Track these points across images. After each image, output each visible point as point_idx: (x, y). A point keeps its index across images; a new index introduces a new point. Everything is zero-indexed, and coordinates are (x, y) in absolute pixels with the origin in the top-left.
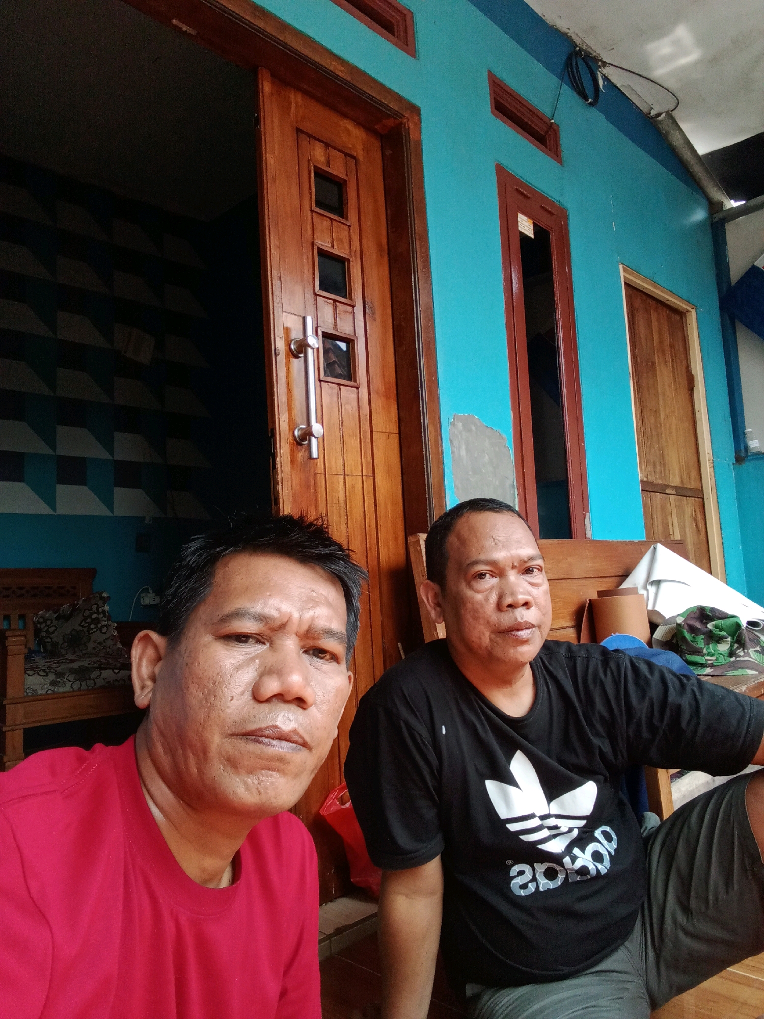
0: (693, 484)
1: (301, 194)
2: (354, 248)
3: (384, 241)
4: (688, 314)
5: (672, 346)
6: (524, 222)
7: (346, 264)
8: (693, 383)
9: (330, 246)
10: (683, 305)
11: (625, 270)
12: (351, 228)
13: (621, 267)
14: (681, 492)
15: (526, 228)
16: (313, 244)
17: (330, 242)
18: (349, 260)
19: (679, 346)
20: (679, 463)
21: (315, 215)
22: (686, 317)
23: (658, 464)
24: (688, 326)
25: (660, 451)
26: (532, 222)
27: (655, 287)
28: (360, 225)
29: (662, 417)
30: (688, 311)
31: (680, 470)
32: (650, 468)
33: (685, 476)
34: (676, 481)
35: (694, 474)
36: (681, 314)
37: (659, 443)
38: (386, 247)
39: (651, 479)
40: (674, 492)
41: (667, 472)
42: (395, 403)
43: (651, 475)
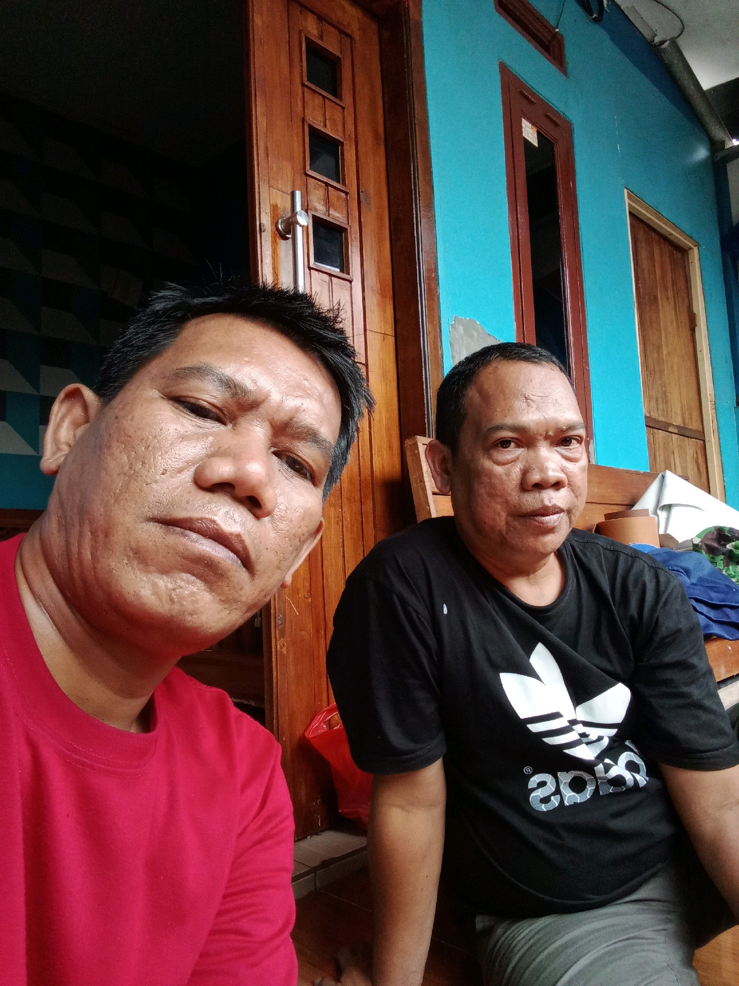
0: (694, 426)
1: (291, 65)
2: (348, 132)
3: (381, 130)
4: (690, 252)
5: (674, 283)
6: (527, 129)
7: (340, 148)
8: (695, 323)
9: (322, 124)
10: (686, 242)
11: (629, 197)
12: (345, 110)
13: (626, 191)
14: (683, 432)
15: (530, 135)
16: (303, 120)
17: (322, 121)
18: (342, 144)
19: (681, 284)
20: (681, 402)
21: (306, 89)
22: (688, 255)
23: (660, 400)
24: (690, 264)
25: (663, 388)
26: (536, 130)
27: (659, 219)
28: (355, 109)
29: (665, 352)
30: (690, 248)
31: (682, 409)
32: (653, 404)
33: (687, 416)
34: (678, 421)
35: (695, 414)
36: (684, 251)
37: (661, 380)
38: (383, 136)
39: (654, 415)
40: (676, 431)
41: (669, 410)
42: (391, 302)
43: (654, 411)
